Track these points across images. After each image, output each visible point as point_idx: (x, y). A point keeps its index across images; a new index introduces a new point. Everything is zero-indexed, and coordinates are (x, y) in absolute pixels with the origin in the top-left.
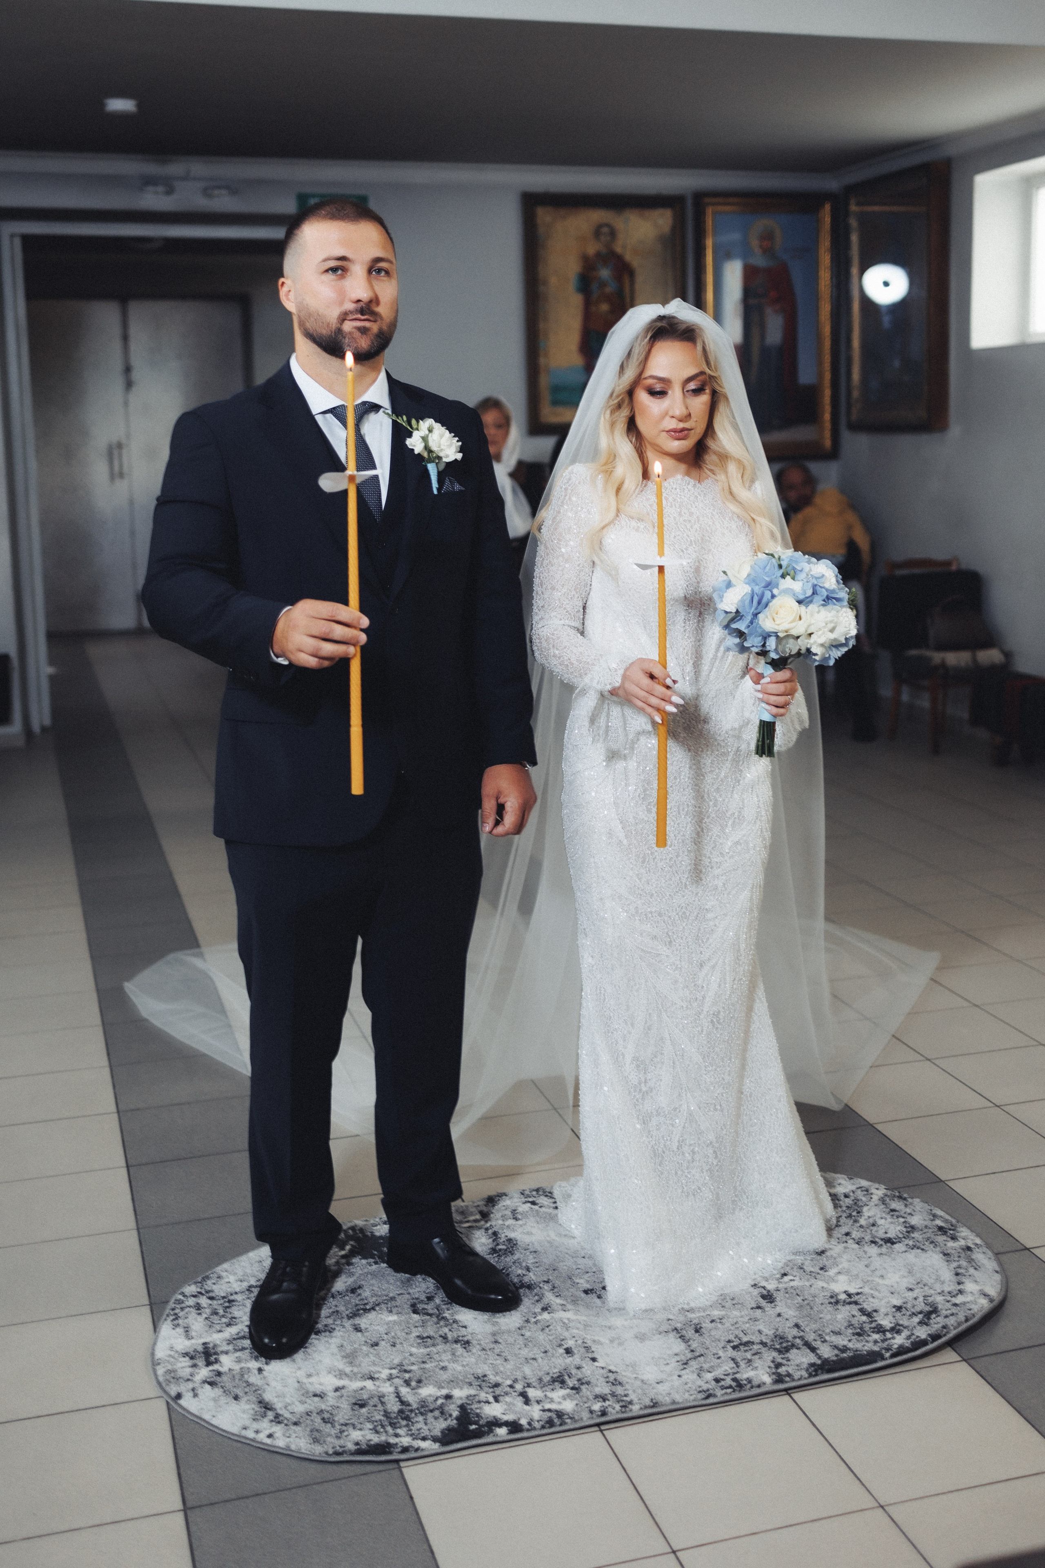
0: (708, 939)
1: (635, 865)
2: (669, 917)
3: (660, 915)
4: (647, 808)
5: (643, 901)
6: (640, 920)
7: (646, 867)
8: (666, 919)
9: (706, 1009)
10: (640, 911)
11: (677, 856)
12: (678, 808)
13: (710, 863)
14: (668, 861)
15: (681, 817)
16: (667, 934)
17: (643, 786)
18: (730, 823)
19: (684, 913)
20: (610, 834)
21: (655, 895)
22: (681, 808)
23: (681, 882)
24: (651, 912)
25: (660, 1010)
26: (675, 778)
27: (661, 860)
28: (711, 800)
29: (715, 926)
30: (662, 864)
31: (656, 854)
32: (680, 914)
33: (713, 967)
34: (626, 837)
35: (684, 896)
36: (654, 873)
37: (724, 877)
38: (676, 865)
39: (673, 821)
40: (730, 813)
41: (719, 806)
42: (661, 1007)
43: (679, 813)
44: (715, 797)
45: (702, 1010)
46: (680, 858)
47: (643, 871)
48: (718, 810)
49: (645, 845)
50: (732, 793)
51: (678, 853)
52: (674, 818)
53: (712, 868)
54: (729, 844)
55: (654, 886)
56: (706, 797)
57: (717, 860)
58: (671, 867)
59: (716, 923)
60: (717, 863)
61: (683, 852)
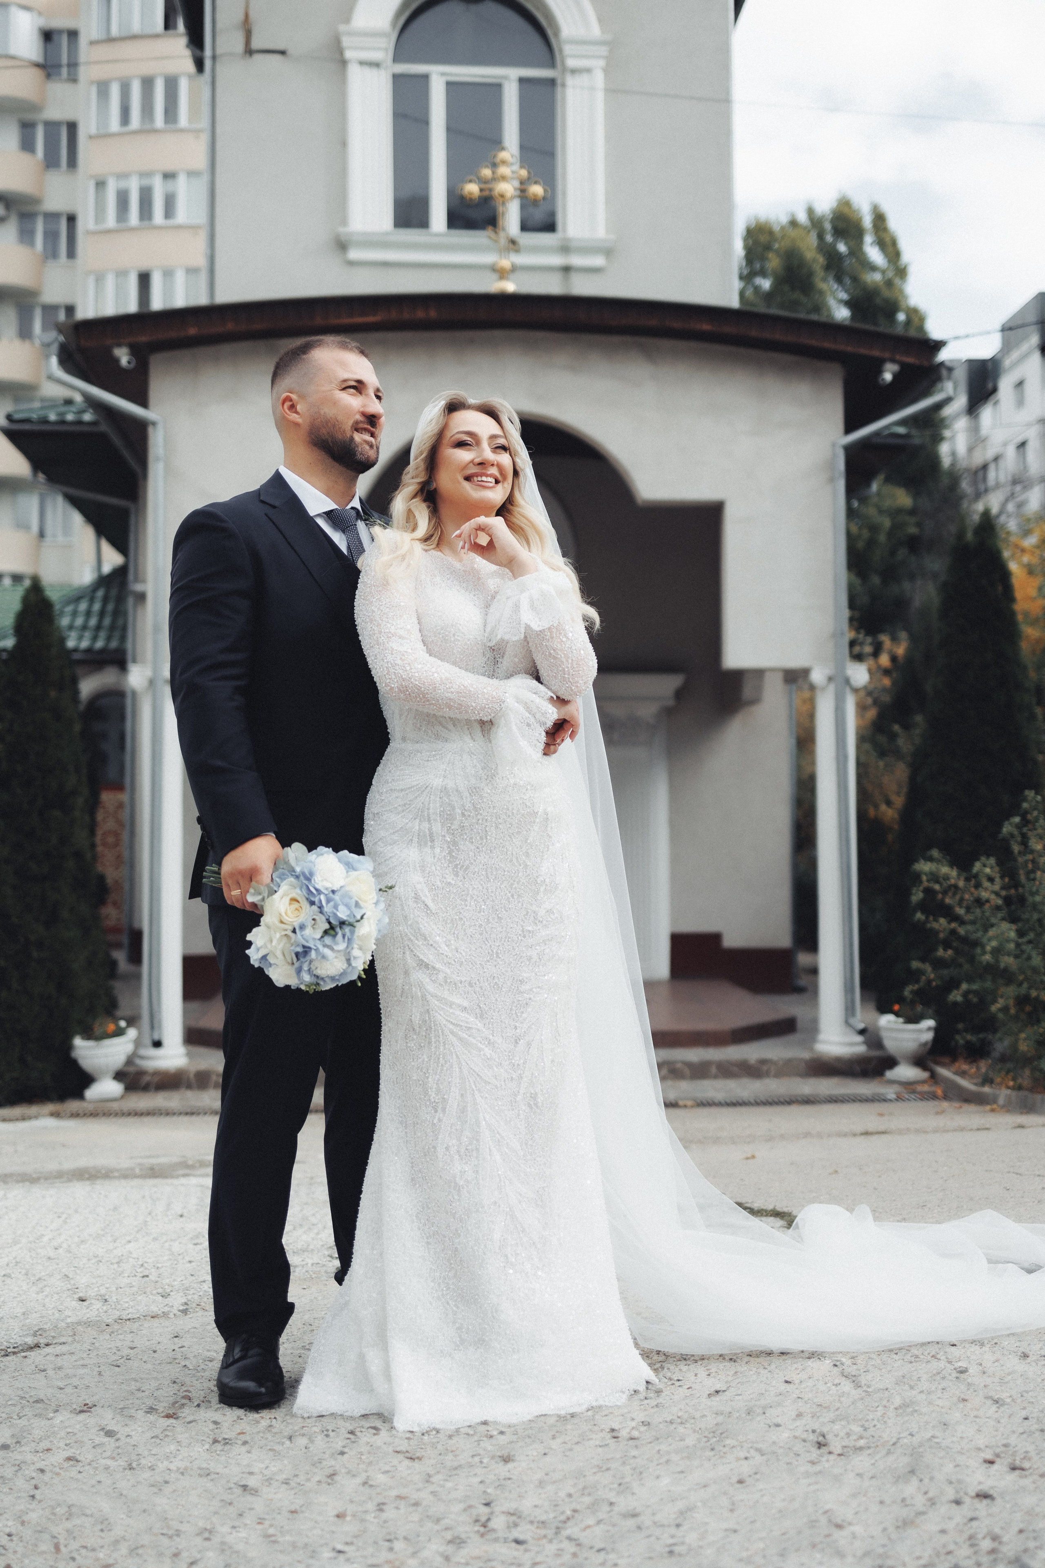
0: (523, 1012)
1: (443, 931)
2: (481, 988)
3: (470, 985)
4: (454, 871)
5: (452, 970)
6: (449, 990)
7: (454, 933)
8: (478, 989)
9: (522, 1092)
10: (449, 981)
11: (487, 923)
12: (486, 871)
13: (523, 931)
14: (477, 928)
15: (489, 881)
16: (478, 1005)
17: (449, 847)
19: (496, 983)
20: (417, 898)
21: (465, 963)
22: (489, 870)
23: (492, 951)
24: (461, 982)
25: (473, 1090)
27: (470, 926)
28: (520, 865)
29: (530, 999)
30: (471, 930)
32: (492, 984)
33: (529, 1044)
34: (433, 900)
35: (496, 966)
36: (463, 940)
37: (538, 947)
38: (487, 932)
42: (474, 1087)
44: (524, 861)
45: (519, 1092)
46: (490, 925)
47: (451, 937)
48: (529, 875)
49: (453, 909)
51: (488, 920)
53: (524, 937)
54: (541, 913)
55: (464, 954)
56: (515, 860)
57: (530, 928)
58: (481, 934)
59: (532, 996)
60: (529, 931)
61: (494, 919)
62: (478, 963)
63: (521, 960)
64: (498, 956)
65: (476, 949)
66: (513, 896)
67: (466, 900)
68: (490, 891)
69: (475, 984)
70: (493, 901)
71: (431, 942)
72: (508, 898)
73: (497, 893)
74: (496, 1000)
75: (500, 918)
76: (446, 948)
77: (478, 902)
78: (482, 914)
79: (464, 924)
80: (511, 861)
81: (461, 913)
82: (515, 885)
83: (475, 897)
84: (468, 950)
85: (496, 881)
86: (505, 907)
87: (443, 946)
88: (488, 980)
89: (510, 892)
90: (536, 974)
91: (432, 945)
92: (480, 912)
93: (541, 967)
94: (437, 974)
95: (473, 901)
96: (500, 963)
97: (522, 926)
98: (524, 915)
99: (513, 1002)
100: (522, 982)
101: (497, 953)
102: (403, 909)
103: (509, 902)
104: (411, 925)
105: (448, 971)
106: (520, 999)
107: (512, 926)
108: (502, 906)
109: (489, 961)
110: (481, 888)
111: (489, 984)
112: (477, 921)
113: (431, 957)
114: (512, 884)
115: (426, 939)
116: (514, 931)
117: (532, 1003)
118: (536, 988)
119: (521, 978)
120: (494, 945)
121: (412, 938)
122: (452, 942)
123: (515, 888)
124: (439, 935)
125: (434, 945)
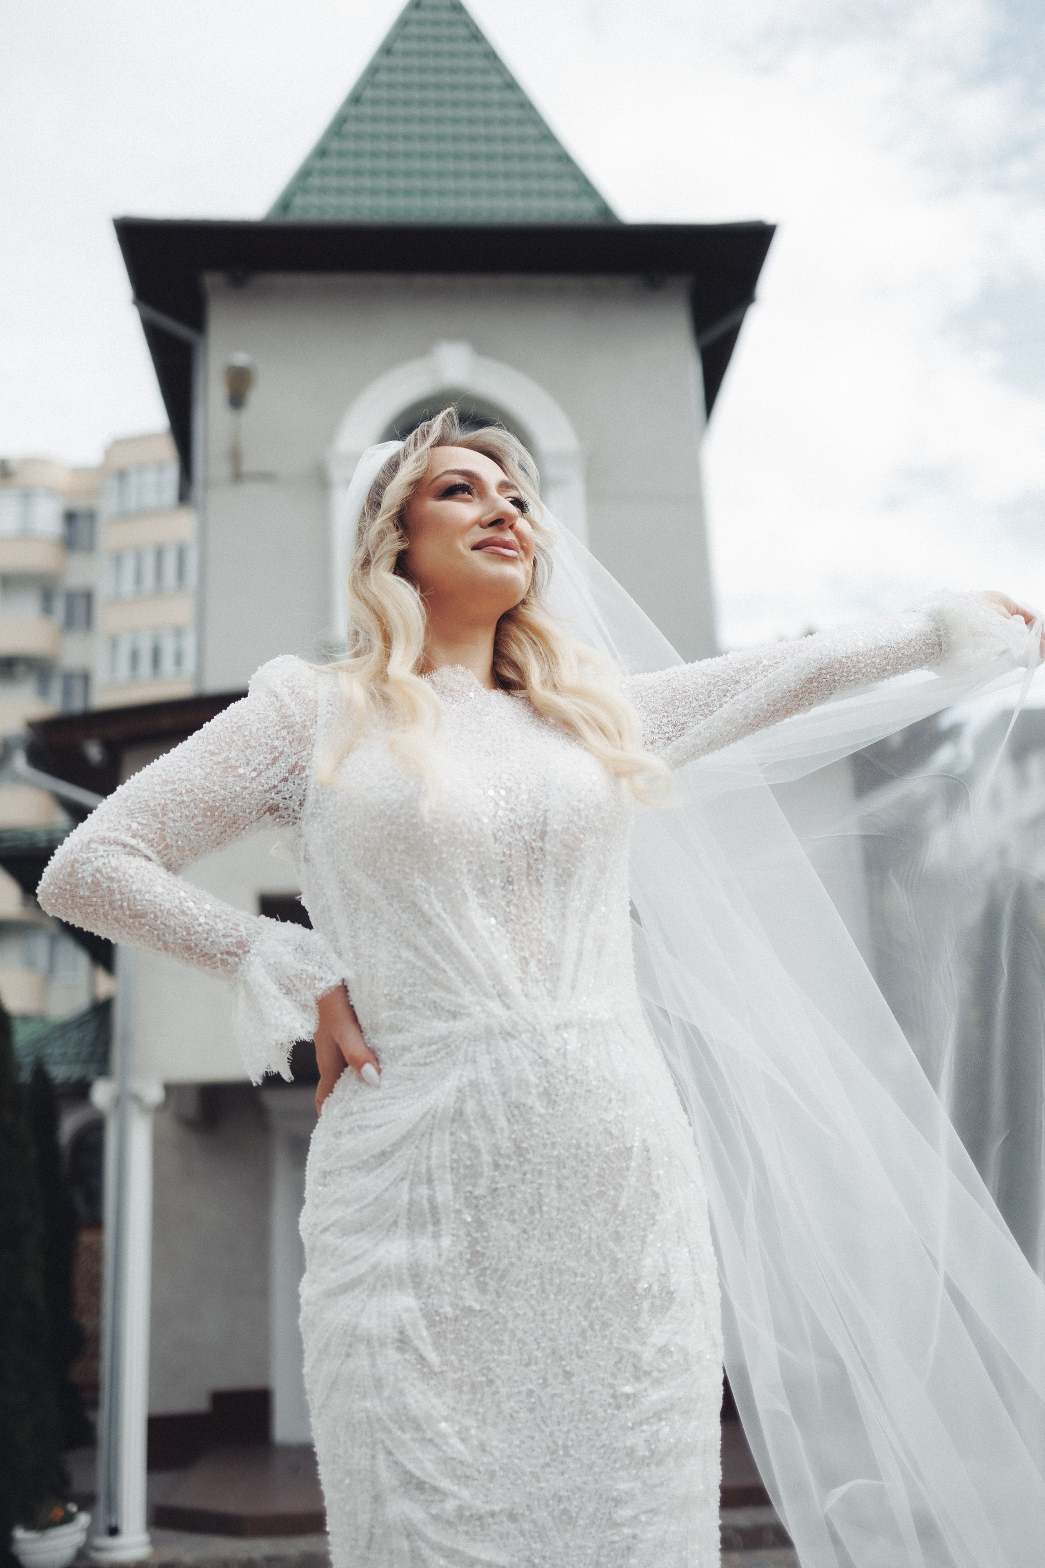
1: (454, 1409)
2: (534, 1522)
3: (512, 1517)
5: (472, 1491)
7: (477, 1413)
8: (526, 1526)
10: (465, 1514)
11: (545, 1384)
12: (542, 1277)
13: (614, 1396)
14: (523, 1398)
15: (547, 1298)
16: (529, 1561)
18: (646, 1306)
19: (565, 1512)
20: (403, 1341)
21: (501, 1473)
22: (547, 1275)
23: (555, 1442)
24: (493, 1514)
27: (510, 1396)
28: (604, 1260)
29: (634, 1537)
30: (512, 1404)
31: (498, 1383)
32: (556, 1513)
35: (563, 1473)
36: (495, 1425)
37: (645, 1427)
38: (542, 1405)
39: (532, 1307)
41: (620, 1272)
43: (544, 1291)
44: (612, 1252)
46: (549, 1390)
47: (469, 1421)
48: (620, 1279)
49: (476, 1361)
51: (545, 1380)
53: (618, 1408)
54: (648, 1356)
55: (497, 1454)
56: (594, 1251)
57: (628, 1389)
58: (531, 1410)
59: (638, 1531)
60: (627, 1396)
61: (555, 1376)
62: (528, 1470)
63: (614, 1457)
64: (567, 1454)
65: (522, 1442)
66: (591, 1326)
67: (502, 1342)
68: (548, 1318)
69: (523, 1515)
70: (553, 1339)
71: (429, 1435)
72: (583, 1332)
73: (562, 1323)
74: (567, 1546)
75: (568, 1375)
76: (461, 1447)
77: (525, 1344)
78: (534, 1368)
79: (496, 1393)
80: (588, 1253)
81: (489, 1369)
82: (598, 1303)
83: (519, 1334)
84: (505, 1446)
85: (560, 1297)
86: (577, 1348)
87: (454, 1441)
88: (547, 1506)
89: (586, 1317)
90: (644, 1482)
91: (431, 1440)
92: (528, 1365)
93: (653, 1467)
94: (441, 1501)
95: (515, 1343)
96: (572, 1466)
97: (612, 1386)
98: (616, 1363)
99: (601, 1547)
100: (618, 1502)
101: (565, 1448)
102: (374, 1365)
103: (585, 1338)
104: (390, 1398)
105: (465, 1494)
106: (616, 1538)
107: (592, 1388)
108: (572, 1348)
109: (548, 1465)
110: (530, 1314)
111: (550, 1514)
112: (523, 1384)
113: (430, 1467)
114: (590, 1301)
115: (418, 1428)
116: (597, 1397)
117: (640, 1546)
118: (645, 1513)
119: (615, 1494)
120: (559, 1431)
121: (392, 1426)
122: (473, 1432)
123: (597, 1309)
124: (446, 1419)
125: (437, 1440)
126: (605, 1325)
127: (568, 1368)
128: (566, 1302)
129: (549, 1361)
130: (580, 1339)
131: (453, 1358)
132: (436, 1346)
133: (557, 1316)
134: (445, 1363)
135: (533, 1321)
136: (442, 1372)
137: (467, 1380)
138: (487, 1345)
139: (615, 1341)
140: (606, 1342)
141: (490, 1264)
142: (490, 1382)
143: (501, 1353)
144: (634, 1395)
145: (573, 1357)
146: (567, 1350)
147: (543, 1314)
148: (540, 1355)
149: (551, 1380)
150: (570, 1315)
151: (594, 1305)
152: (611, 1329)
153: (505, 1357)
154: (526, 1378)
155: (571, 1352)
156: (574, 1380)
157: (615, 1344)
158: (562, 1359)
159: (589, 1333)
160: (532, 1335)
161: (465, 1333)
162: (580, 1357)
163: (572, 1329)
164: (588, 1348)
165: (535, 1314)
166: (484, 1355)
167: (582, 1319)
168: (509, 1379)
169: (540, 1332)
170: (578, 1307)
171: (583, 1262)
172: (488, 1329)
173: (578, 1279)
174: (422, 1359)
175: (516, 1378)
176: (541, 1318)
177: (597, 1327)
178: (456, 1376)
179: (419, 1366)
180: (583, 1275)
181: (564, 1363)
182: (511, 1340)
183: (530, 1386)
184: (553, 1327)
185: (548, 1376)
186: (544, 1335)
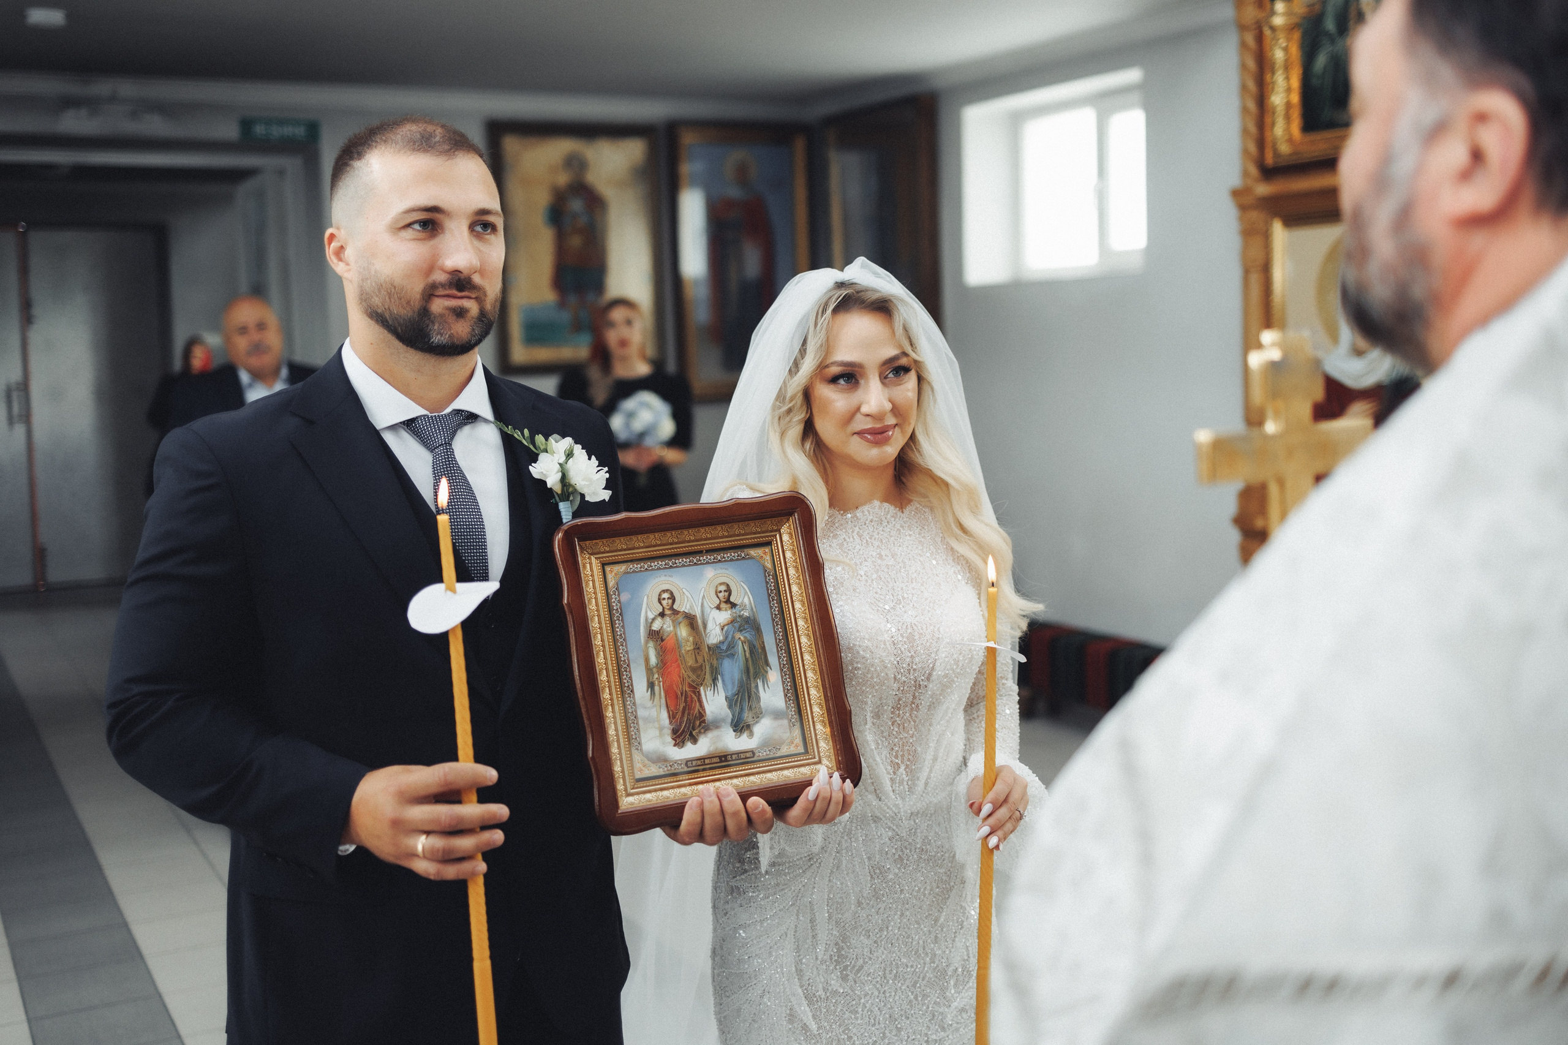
18: (952, 983)
26: (881, 930)
31: (855, 1038)
39: (877, 989)
40: (951, 969)
41: (937, 962)
43: (885, 978)
50: (954, 941)
52: (878, 986)
126: (925, 996)
127: (899, 1026)
128: (900, 984)
129: (887, 1022)
130: (908, 1007)
131: (826, 1024)
132: (814, 1017)
133: (893, 994)
134: (819, 1028)
135: (878, 996)
136: (819, 1034)
137: (835, 1038)
138: (847, 1015)
139: (930, 1006)
140: (924, 1007)
141: (851, 963)
142: (850, 1038)
143: (857, 1018)
144: (940, 1040)
145: (903, 1018)
146: (899, 1014)
147: (884, 992)
148: (881, 1019)
149: (888, 1034)
150: (902, 992)
151: (918, 985)
152: (929, 999)
153: (859, 1021)
154: (872, 1033)
155: (902, 1015)
156: (903, 1033)
157: (930, 1009)
158: (896, 1020)
159: (914, 1002)
160: (877, 1006)
161: (833, 1008)
162: (908, 1018)
163: (903, 1001)
164: (912, 1012)
165: (879, 993)
166: (846, 1021)
167: (910, 994)
168: (862, 1034)
169: (883, 1004)
170: (908, 987)
171: (912, 959)
172: (848, 1004)
173: (909, 970)
174: (805, 1028)
175: (866, 1034)
176: (883, 995)
177: (920, 999)
178: (828, 1037)
179: (804, 1032)
180: (912, 966)
181: (897, 1023)
182: (863, 1011)
183: (875, 1039)
184: (891, 1000)
185: (886, 1031)
186: (885, 1005)
